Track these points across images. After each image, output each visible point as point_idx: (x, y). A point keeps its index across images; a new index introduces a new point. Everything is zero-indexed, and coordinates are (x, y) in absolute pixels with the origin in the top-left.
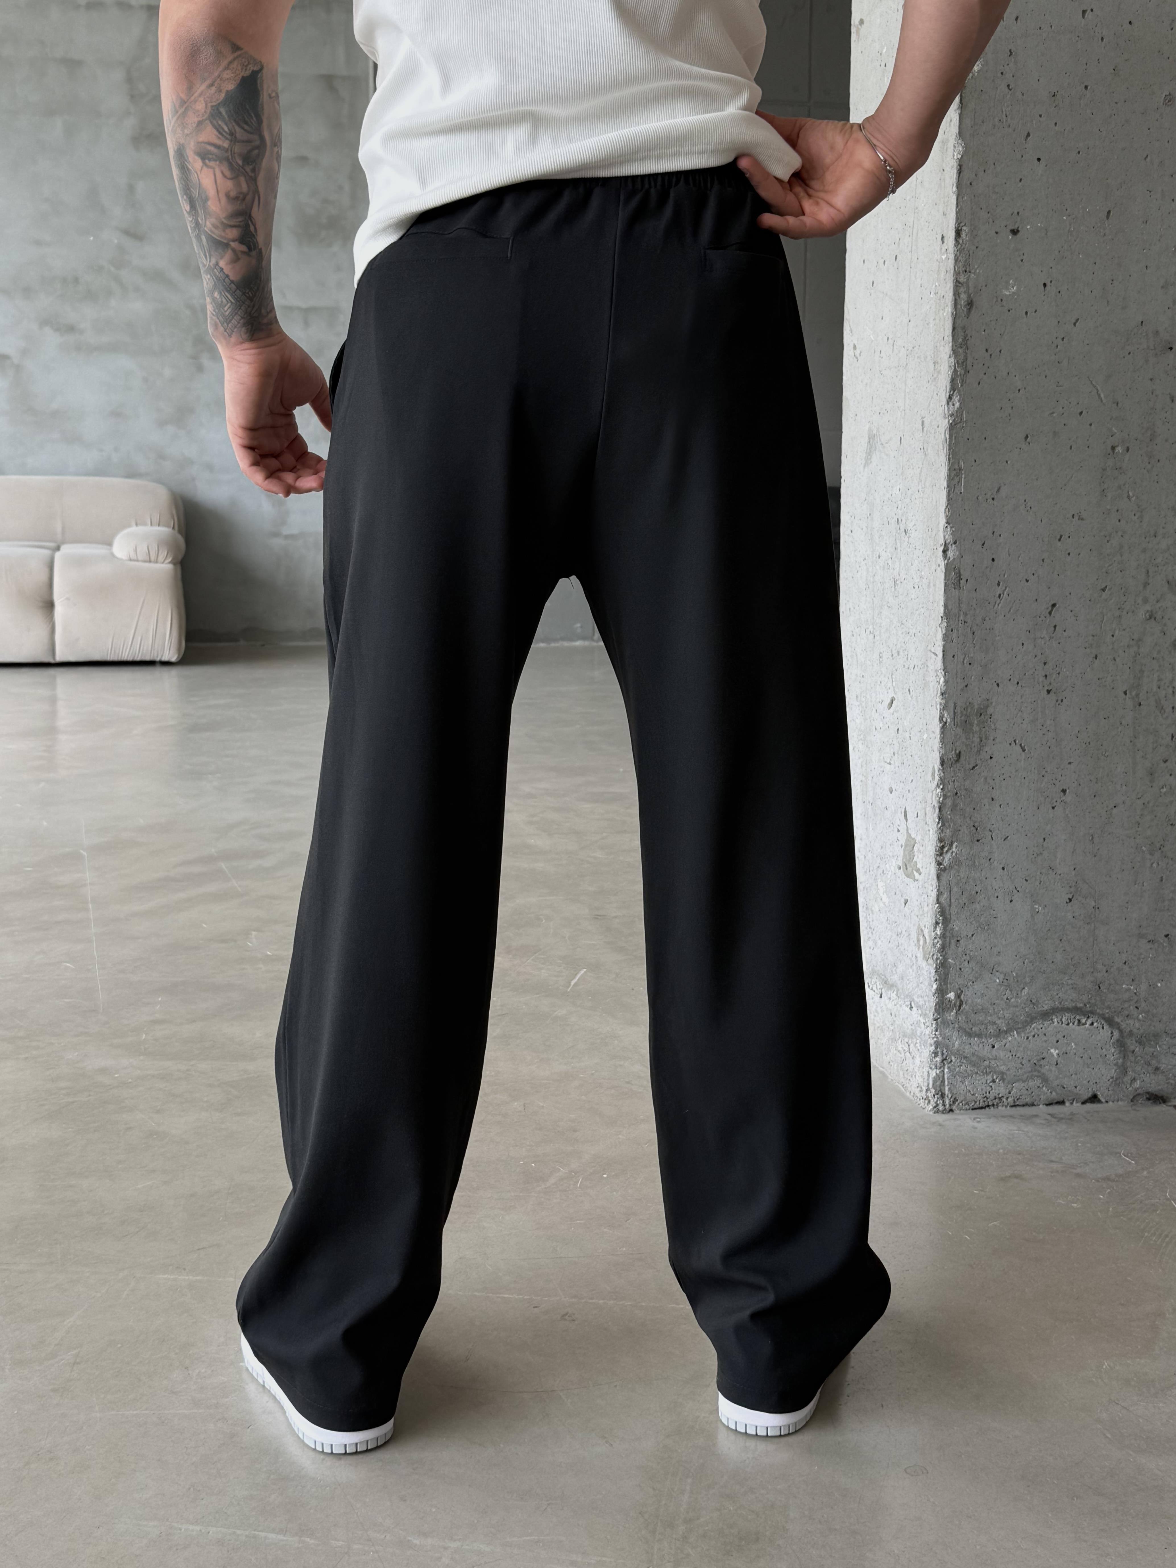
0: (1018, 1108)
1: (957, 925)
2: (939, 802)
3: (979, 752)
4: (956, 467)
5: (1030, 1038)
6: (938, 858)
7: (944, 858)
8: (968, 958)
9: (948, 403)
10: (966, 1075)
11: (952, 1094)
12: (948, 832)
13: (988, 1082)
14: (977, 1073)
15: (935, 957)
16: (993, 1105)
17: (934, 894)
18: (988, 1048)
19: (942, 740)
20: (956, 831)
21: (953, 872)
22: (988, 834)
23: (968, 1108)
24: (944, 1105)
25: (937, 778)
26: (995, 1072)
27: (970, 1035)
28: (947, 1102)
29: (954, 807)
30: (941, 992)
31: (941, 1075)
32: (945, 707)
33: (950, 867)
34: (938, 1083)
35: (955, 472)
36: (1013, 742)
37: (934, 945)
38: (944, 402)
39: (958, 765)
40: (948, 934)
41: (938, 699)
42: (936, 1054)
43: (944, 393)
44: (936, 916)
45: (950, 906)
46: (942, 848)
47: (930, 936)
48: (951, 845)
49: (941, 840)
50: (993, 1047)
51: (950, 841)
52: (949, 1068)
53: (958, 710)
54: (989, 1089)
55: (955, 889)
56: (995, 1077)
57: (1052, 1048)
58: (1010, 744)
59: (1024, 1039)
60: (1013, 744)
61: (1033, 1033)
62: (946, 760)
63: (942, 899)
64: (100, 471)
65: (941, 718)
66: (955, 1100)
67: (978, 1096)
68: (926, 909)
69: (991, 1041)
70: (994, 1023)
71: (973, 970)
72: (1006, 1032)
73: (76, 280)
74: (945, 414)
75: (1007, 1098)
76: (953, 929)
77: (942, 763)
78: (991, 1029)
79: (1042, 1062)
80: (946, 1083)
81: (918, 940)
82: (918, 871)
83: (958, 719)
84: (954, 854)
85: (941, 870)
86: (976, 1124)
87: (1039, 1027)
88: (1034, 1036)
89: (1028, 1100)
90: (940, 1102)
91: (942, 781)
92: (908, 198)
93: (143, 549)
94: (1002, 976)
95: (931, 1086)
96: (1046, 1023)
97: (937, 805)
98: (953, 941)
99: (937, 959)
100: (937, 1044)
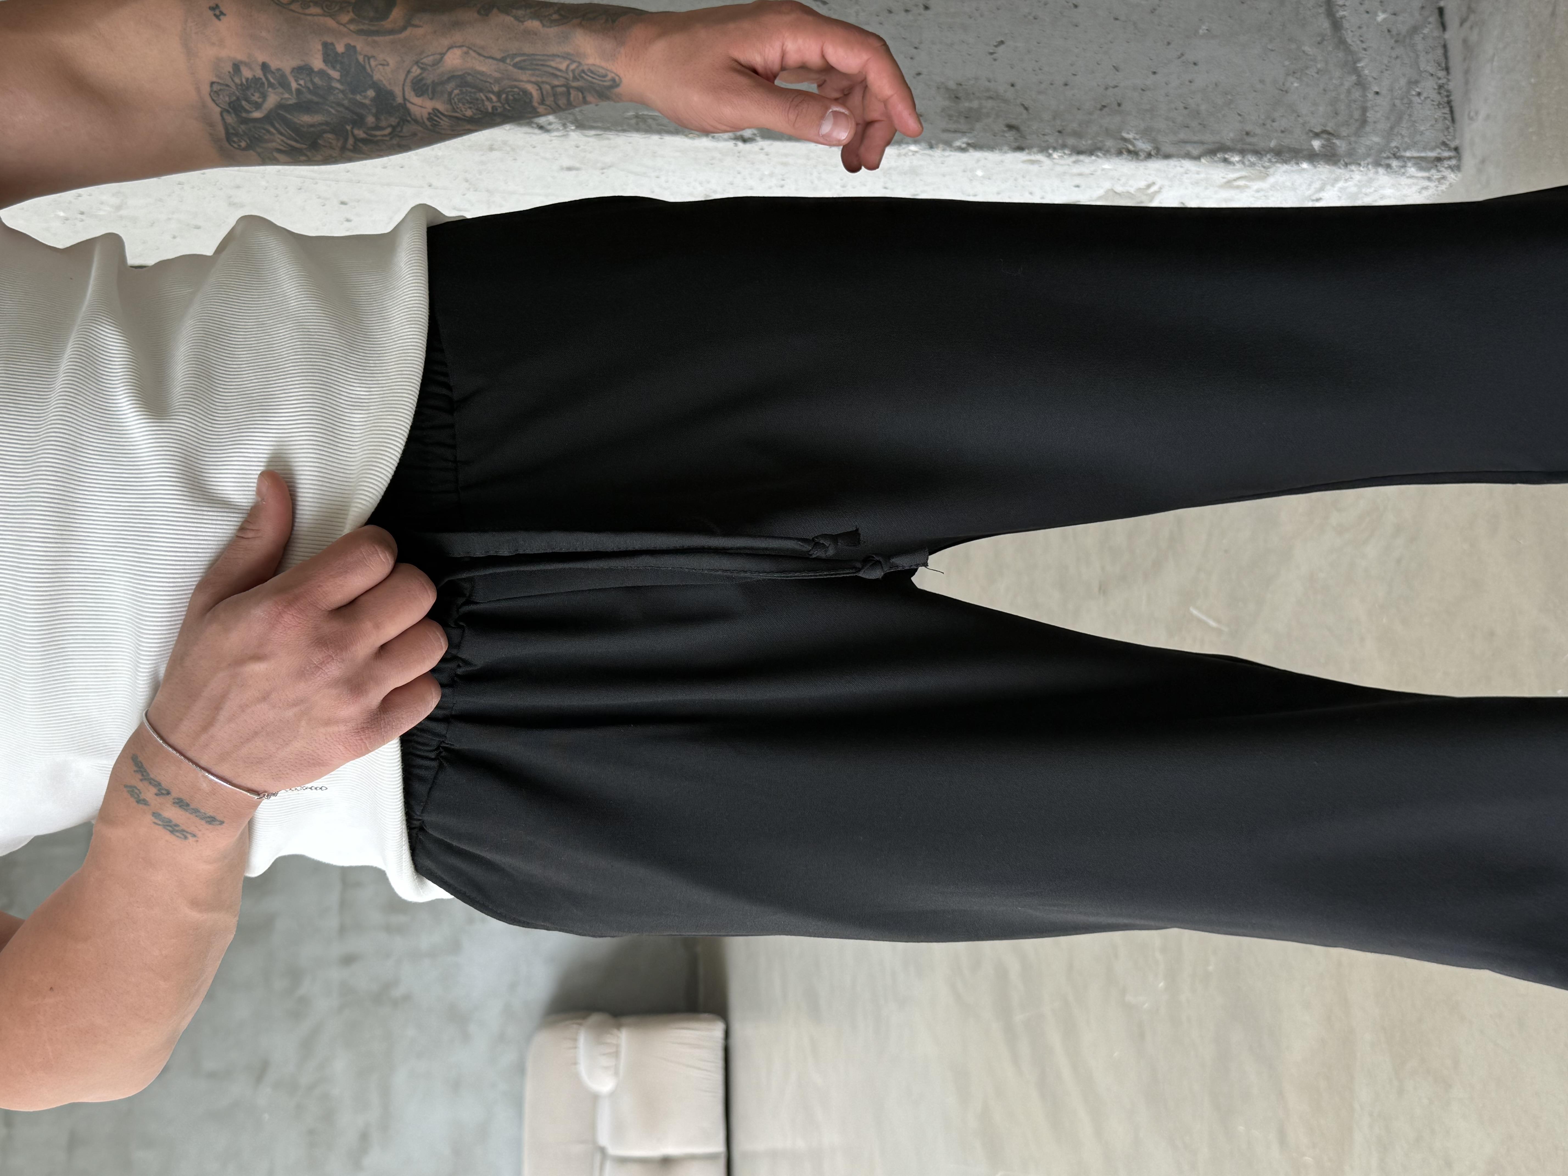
0: (1451, 64)
1: (1228, 135)
2: (1070, 155)
3: (1006, 101)
4: (633, 121)
5: (1365, 47)
6: (1141, 158)
7: (1142, 150)
8: (1269, 122)
9: (548, 131)
10: (1412, 128)
11: (1437, 147)
12: (1109, 143)
13: (1420, 102)
14: (1410, 116)
15: (1267, 164)
16: (1448, 96)
17: (1188, 164)
18: (1379, 100)
19: (991, 148)
20: (1108, 133)
21: (1160, 138)
22: (1110, 92)
23: (1452, 128)
24: (1450, 158)
25: (1040, 157)
26: (1408, 92)
27: (1364, 122)
28: (1446, 154)
29: (1078, 135)
30: (1312, 157)
31: (1413, 161)
32: (948, 144)
33: (1154, 141)
34: (1424, 164)
35: (641, 124)
36: (993, 56)
37: (1253, 165)
38: (545, 136)
39: (1022, 128)
40: (1239, 146)
41: (937, 153)
42: (1388, 166)
43: (534, 136)
44: (1216, 162)
45: (1202, 143)
46: (1129, 152)
47: (1238, 170)
48: (1125, 140)
49: (1119, 153)
50: (1377, 93)
51: (1120, 141)
52: (1405, 150)
53: (952, 126)
54: (1428, 101)
55: (1182, 135)
56: (1414, 93)
57: (1375, 20)
58: (995, 60)
59: (1366, 54)
60: (995, 56)
61: (1358, 42)
62: (1017, 144)
63: (1195, 152)
64: (517, 1102)
65: (962, 150)
66: (1444, 144)
67: (1438, 114)
68: (1202, 176)
69: (1370, 96)
70: (1349, 91)
71: (1282, 116)
72: (1359, 76)
73: (311, 1132)
74: (563, 136)
75: (1439, 79)
76: (1232, 140)
77: (1020, 149)
78: (1357, 94)
79: (1394, 32)
80: (1423, 154)
81: (1238, 187)
82: (1149, 186)
83: (963, 127)
84: (1137, 137)
85: (1158, 153)
86: (1481, 116)
87: (1350, 34)
88: (1362, 41)
89: (1440, 51)
90: (1446, 163)
91: (1044, 149)
92: (264, 183)
93: (605, 1061)
94: (1291, 79)
95: (1425, 174)
96: (1346, 24)
97: (1074, 158)
98: (1249, 139)
99: (1270, 161)
100: (1377, 164)
